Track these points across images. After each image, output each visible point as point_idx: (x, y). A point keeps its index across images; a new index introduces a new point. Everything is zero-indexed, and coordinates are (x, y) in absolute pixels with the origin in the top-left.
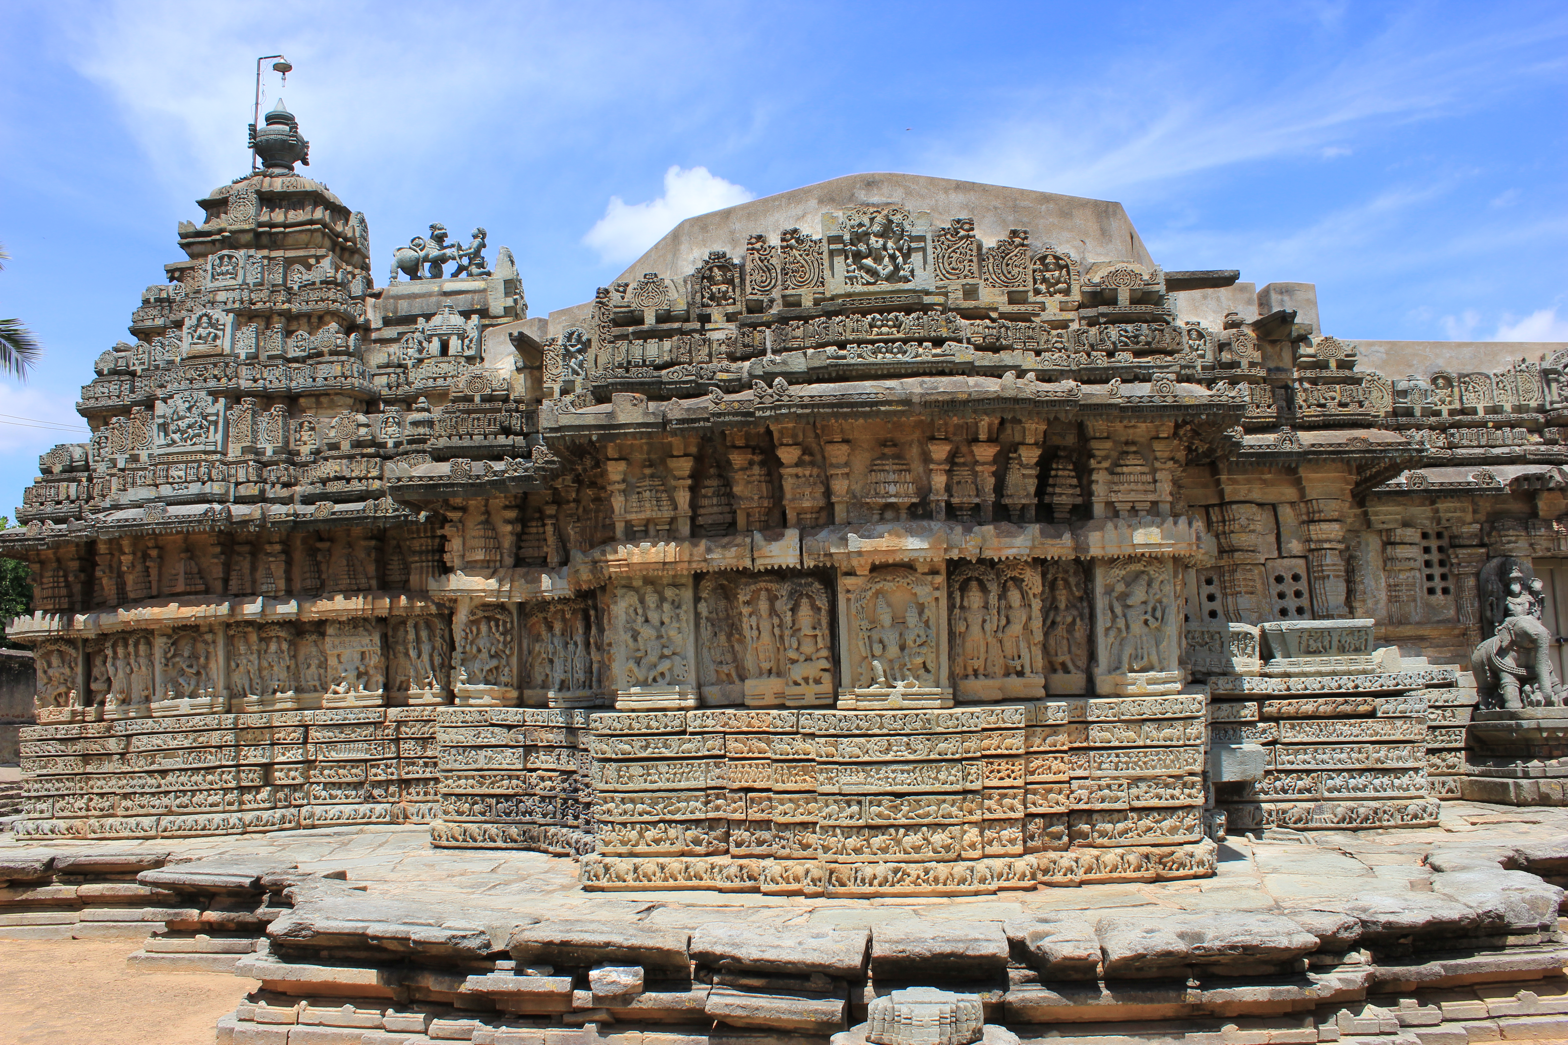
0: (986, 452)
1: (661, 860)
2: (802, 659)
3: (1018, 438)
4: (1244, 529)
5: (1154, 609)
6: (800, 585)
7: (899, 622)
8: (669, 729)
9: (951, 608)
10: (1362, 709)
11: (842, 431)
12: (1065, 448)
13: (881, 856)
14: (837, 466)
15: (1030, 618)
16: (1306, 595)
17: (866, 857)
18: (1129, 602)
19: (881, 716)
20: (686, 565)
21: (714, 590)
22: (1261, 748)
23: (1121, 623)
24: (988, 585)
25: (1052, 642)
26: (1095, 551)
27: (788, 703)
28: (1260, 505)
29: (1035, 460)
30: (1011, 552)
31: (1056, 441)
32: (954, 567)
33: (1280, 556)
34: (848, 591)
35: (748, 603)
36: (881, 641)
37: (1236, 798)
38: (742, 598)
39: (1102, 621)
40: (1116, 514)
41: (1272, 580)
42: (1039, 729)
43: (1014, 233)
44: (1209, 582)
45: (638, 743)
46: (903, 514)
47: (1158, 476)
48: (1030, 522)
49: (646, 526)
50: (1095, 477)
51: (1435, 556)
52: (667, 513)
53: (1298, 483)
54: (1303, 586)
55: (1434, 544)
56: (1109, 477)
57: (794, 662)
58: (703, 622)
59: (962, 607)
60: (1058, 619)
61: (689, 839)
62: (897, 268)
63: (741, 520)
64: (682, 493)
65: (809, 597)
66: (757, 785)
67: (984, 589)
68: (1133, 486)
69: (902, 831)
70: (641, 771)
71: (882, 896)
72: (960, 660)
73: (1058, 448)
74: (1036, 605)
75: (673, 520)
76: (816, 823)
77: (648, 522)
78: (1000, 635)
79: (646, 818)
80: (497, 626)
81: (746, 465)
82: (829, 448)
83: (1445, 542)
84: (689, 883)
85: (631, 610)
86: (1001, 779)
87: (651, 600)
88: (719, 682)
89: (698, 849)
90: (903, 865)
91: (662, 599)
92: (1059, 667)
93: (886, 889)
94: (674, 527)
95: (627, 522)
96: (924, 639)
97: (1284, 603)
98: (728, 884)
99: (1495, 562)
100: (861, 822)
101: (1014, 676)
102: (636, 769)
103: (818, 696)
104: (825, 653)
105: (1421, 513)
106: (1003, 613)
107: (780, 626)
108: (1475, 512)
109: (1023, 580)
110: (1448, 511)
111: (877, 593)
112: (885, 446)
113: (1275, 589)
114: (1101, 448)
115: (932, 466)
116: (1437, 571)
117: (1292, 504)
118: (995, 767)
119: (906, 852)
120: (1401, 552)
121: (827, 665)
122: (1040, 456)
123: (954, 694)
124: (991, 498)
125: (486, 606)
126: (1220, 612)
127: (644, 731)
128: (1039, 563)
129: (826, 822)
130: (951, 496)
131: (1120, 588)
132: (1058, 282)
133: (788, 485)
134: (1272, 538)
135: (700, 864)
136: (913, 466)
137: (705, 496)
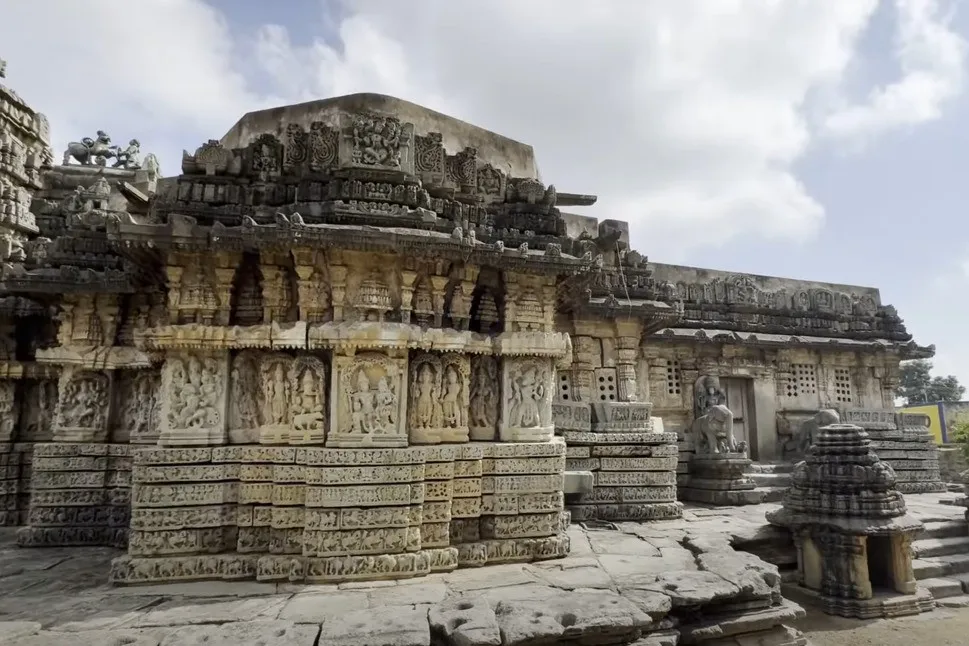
0: (440, 283)
1: (179, 559)
2: (303, 411)
3: (461, 277)
4: (585, 350)
5: (539, 389)
6: (306, 361)
7: (373, 387)
8: (196, 461)
9: (410, 380)
10: (645, 452)
11: (342, 258)
12: (489, 288)
13: (349, 551)
14: (338, 282)
15: (461, 390)
16: (615, 388)
17: (338, 552)
18: (524, 383)
19: (355, 453)
20: (221, 343)
21: (245, 363)
22: (591, 473)
23: (518, 395)
24: (436, 368)
25: (475, 407)
26: (505, 351)
27: (291, 442)
28: (594, 338)
29: (471, 292)
30: (451, 347)
31: (485, 282)
32: (415, 355)
33: (603, 367)
34: (339, 366)
35: (267, 372)
36: (360, 401)
37: (576, 502)
38: (263, 367)
39: (507, 393)
40: (519, 329)
41: (598, 380)
42: (464, 462)
43: (468, 149)
44: (564, 379)
45: (170, 471)
46: (382, 319)
47: (545, 308)
48: (465, 329)
49: (195, 314)
50: (507, 306)
51: (673, 374)
52: (212, 306)
53: (614, 328)
54: (613, 383)
55: (673, 368)
56: (515, 306)
57: (297, 413)
58: (235, 384)
59: (418, 381)
60: (480, 392)
61: (206, 542)
62: (389, 156)
63: (267, 315)
64: (225, 294)
65: (311, 368)
66: (261, 501)
67: (433, 370)
68: (530, 313)
69: (366, 532)
70: (171, 492)
71: (348, 581)
72: (414, 416)
73: (485, 287)
74: (467, 382)
75: (216, 312)
76: (303, 528)
77: (197, 311)
78: (442, 400)
79: (172, 527)
80: (95, 386)
81: (274, 277)
82: (333, 269)
83: (678, 367)
84: (201, 576)
85: (177, 374)
86: (437, 495)
87: (193, 366)
88: (244, 426)
89: (212, 549)
90: (365, 558)
91: (203, 366)
92: (478, 423)
93: (352, 576)
94: (217, 317)
95: (180, 311)
96: (390, 400)
97: (604, 393)
98: (233, 576)
99: (702, 378)
100: (337, 528)
101: (449, 428)
102: (167, 490)
103: (313, 437)
104: (320, 407)
105: (669, 351)
106: (445, 386)
107: (289, 389)
108: (694, 352)
109: (459, 366)
110: (681, 351)
111: (359, 369)
112: (371, 271)
113: (599, 384)
114: (512, 288)
115: (403, 287)
116: (674, 381)
117: (610, 338)
118: (433, 488)
119: (367, 548)
120: (659, 371)
121: (321, 416)
122: (475, 290)
123: (409, 438)
124: (442, 312)
125: (85, 372)
126: (569, 396)
127: (176, 462)
128: (470, 356)
129: (310, 528)
130: (415, 308)
131: (519, 374)
132: (493, 186)
133: (302, 291)
134: (599, 357)
135: (209, 561)
136: (391, 287)
137: (244, 298)
